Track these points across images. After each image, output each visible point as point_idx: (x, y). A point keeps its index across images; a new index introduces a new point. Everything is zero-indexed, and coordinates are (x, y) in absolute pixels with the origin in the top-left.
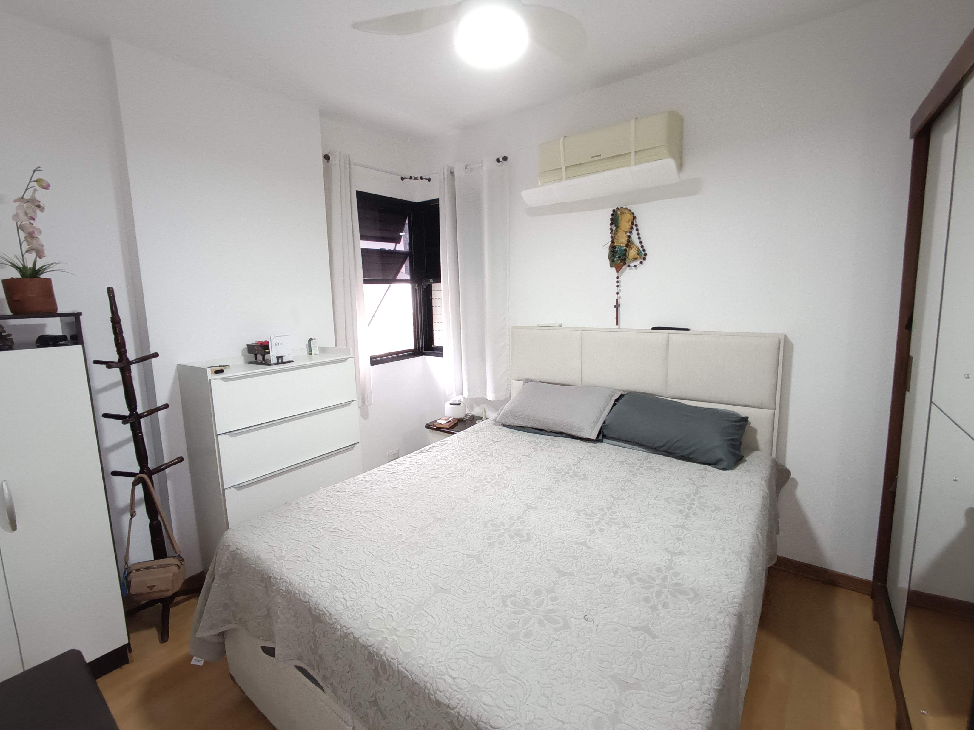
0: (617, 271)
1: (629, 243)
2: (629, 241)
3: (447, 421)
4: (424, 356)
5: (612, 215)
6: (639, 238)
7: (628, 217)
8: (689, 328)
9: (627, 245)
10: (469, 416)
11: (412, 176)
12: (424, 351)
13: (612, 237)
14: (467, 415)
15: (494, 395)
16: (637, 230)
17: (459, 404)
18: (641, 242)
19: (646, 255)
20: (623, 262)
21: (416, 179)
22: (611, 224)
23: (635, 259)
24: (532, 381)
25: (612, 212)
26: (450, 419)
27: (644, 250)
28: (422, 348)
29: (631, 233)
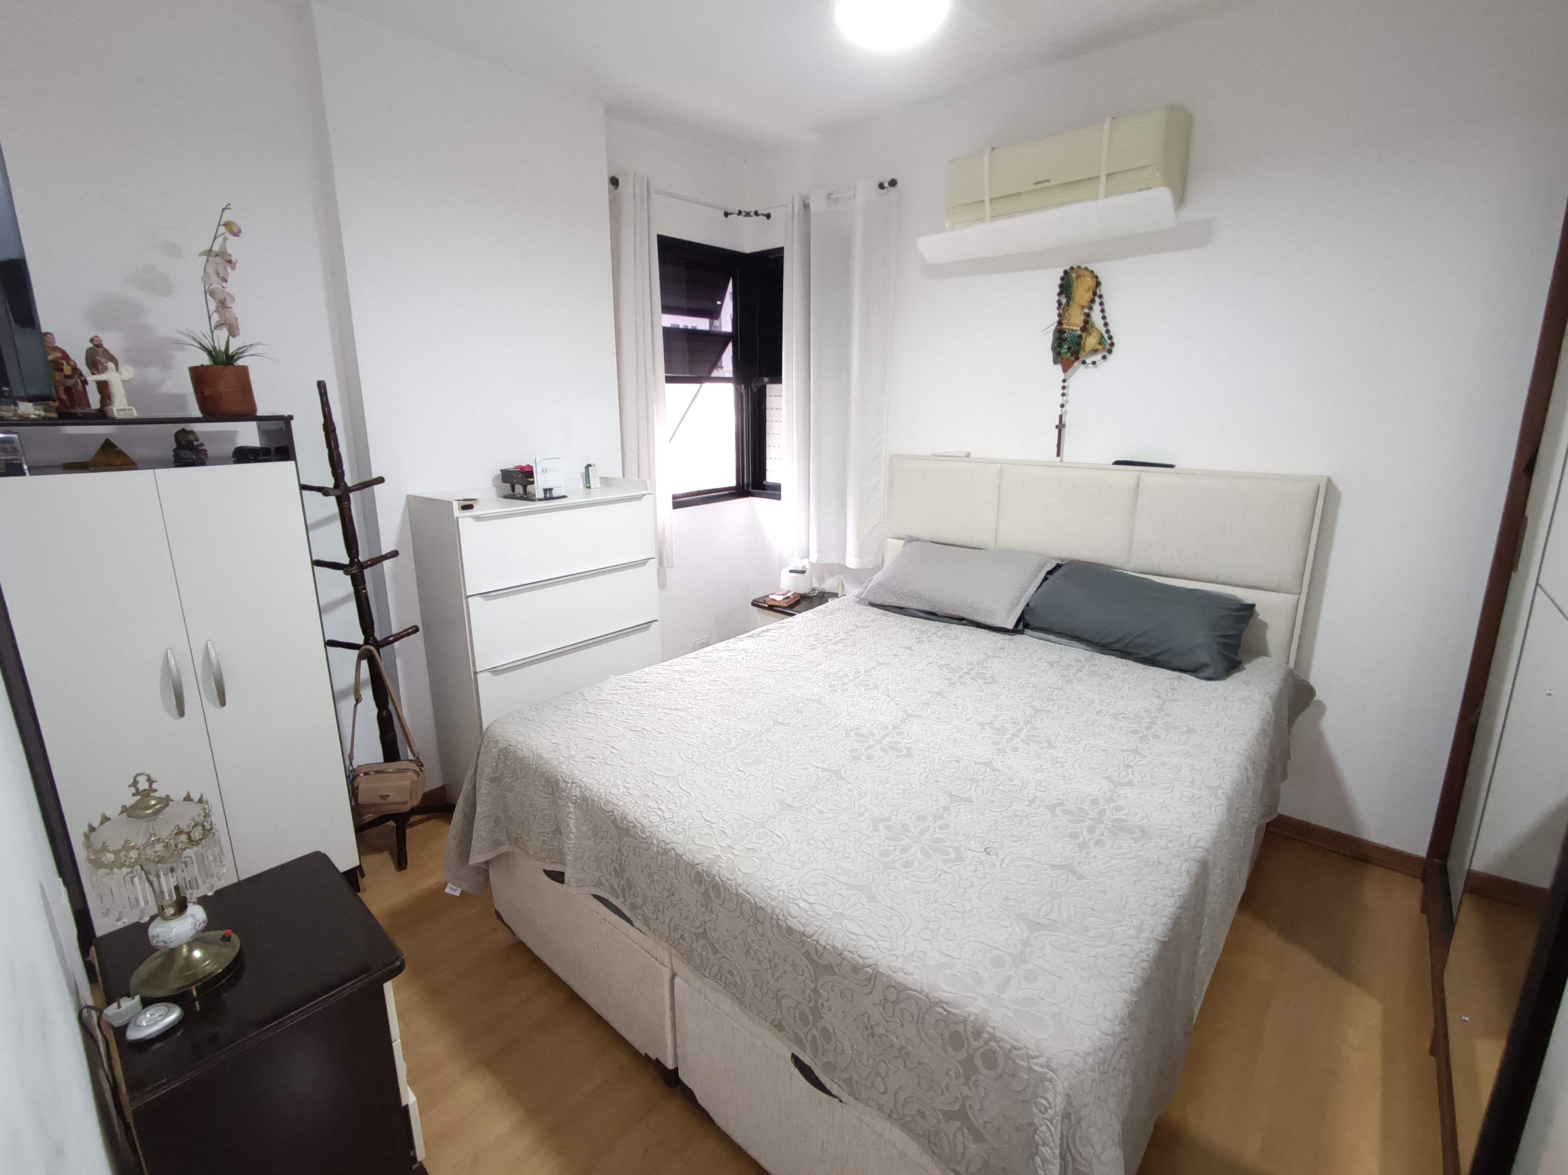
0: (1065, 370)
1: (1087, 325)
2: (1086, 322)
3: (784, 597)
4: (750, 498)
5: (1062, 279)
6: (1104, 318)
7: (1089, 282)
8: (1173, 464)
9: (1084, 329)
10: (817, 592)
11: (742, 210)
12: (750, 490)
13: (1059, 315)
14: (814, 589)
15: (857, 560)
16: (1101, 304)
17: (803, 572)
18: (1106, 325)
19: (1112, 344)
20: (1075, 356)
21: (748, 214)
22: (1060, 294)
23: (1095, 351)
24: (918, 540)
25: (1062, 274)
26: (789, 594)
27: (1110, 338)
28: (748, 484)
29: (1091, 308)
